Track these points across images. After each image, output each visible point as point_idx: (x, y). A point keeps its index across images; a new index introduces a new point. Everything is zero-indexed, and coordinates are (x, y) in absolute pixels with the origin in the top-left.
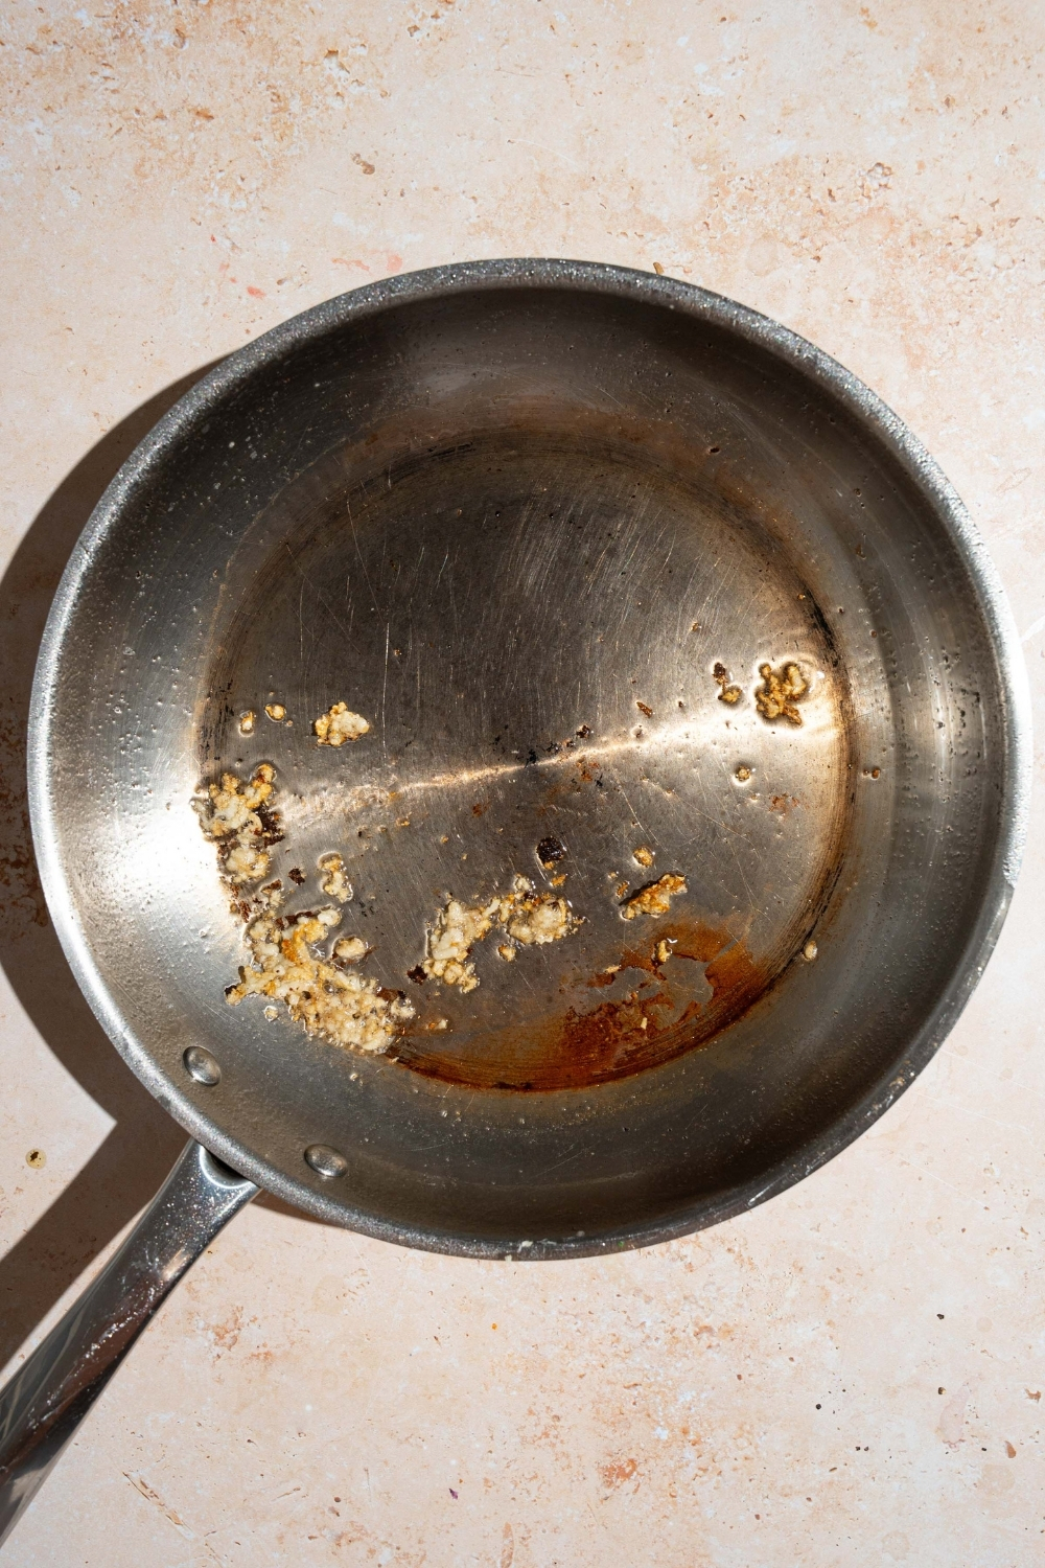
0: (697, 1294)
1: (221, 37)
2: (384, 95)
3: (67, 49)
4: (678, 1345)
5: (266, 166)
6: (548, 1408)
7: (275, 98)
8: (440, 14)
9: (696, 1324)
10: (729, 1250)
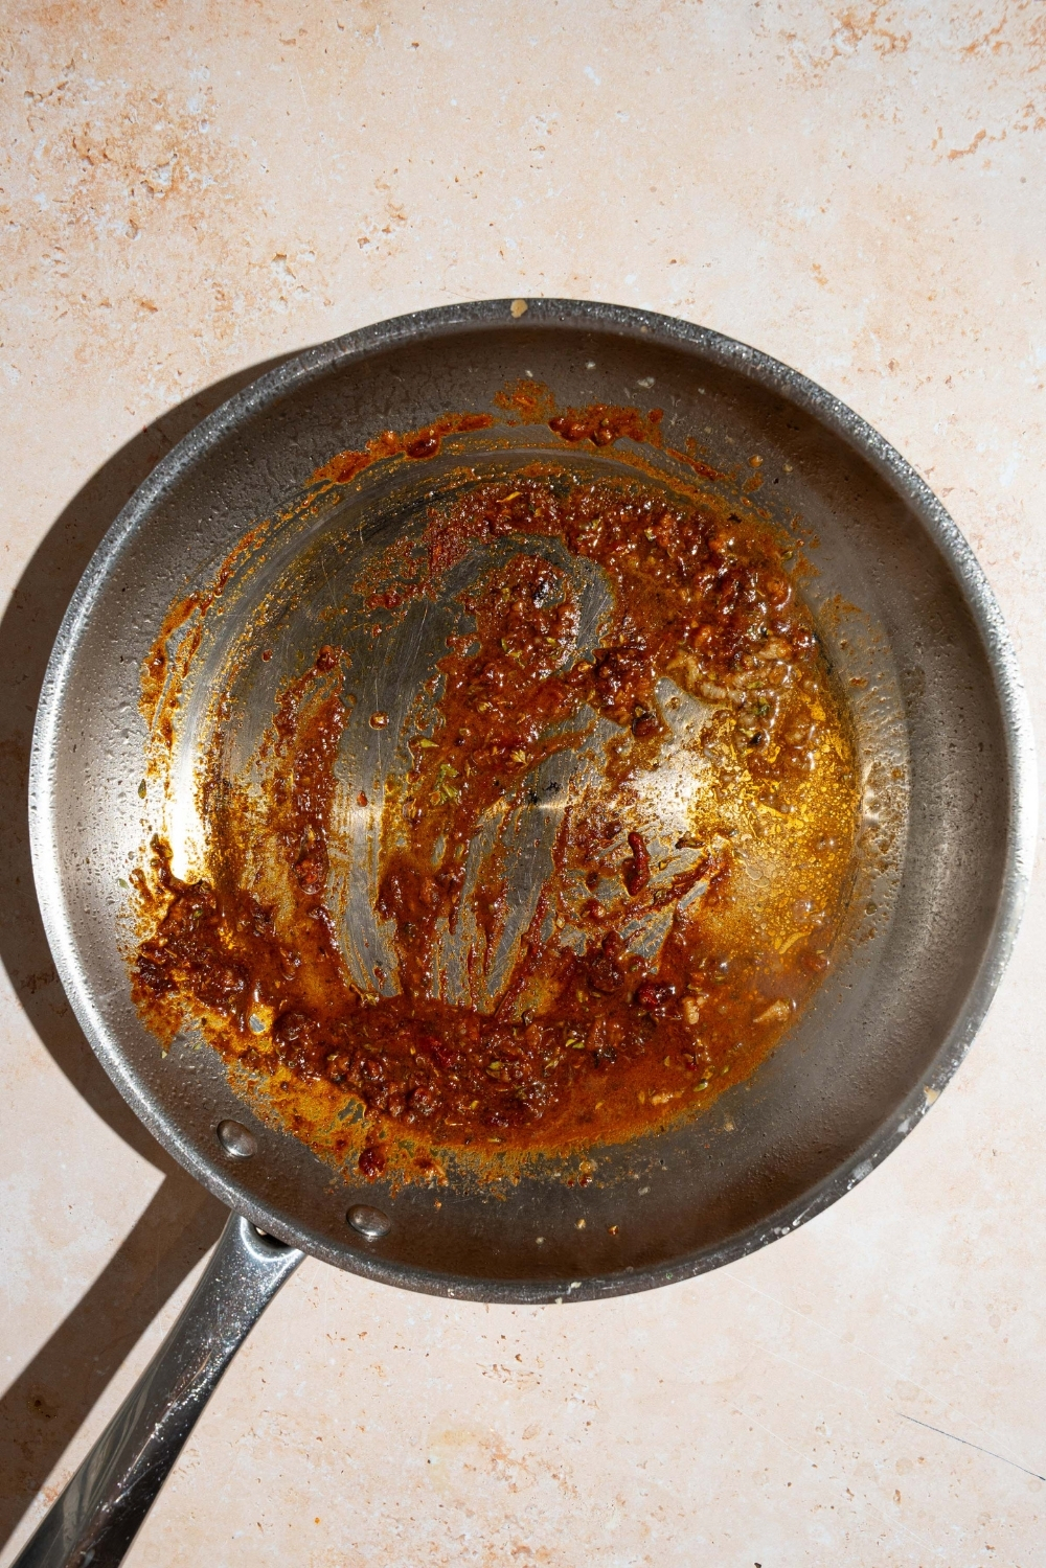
0: (519, 1515)
1: (172, 232)
2: (327, 303)
3: (22, 230)
4: (496, 1561)
5: (204, 363)
7: (219, 296)
8: (391, 229)
9: (515, 1544)
10: (554, 1476)
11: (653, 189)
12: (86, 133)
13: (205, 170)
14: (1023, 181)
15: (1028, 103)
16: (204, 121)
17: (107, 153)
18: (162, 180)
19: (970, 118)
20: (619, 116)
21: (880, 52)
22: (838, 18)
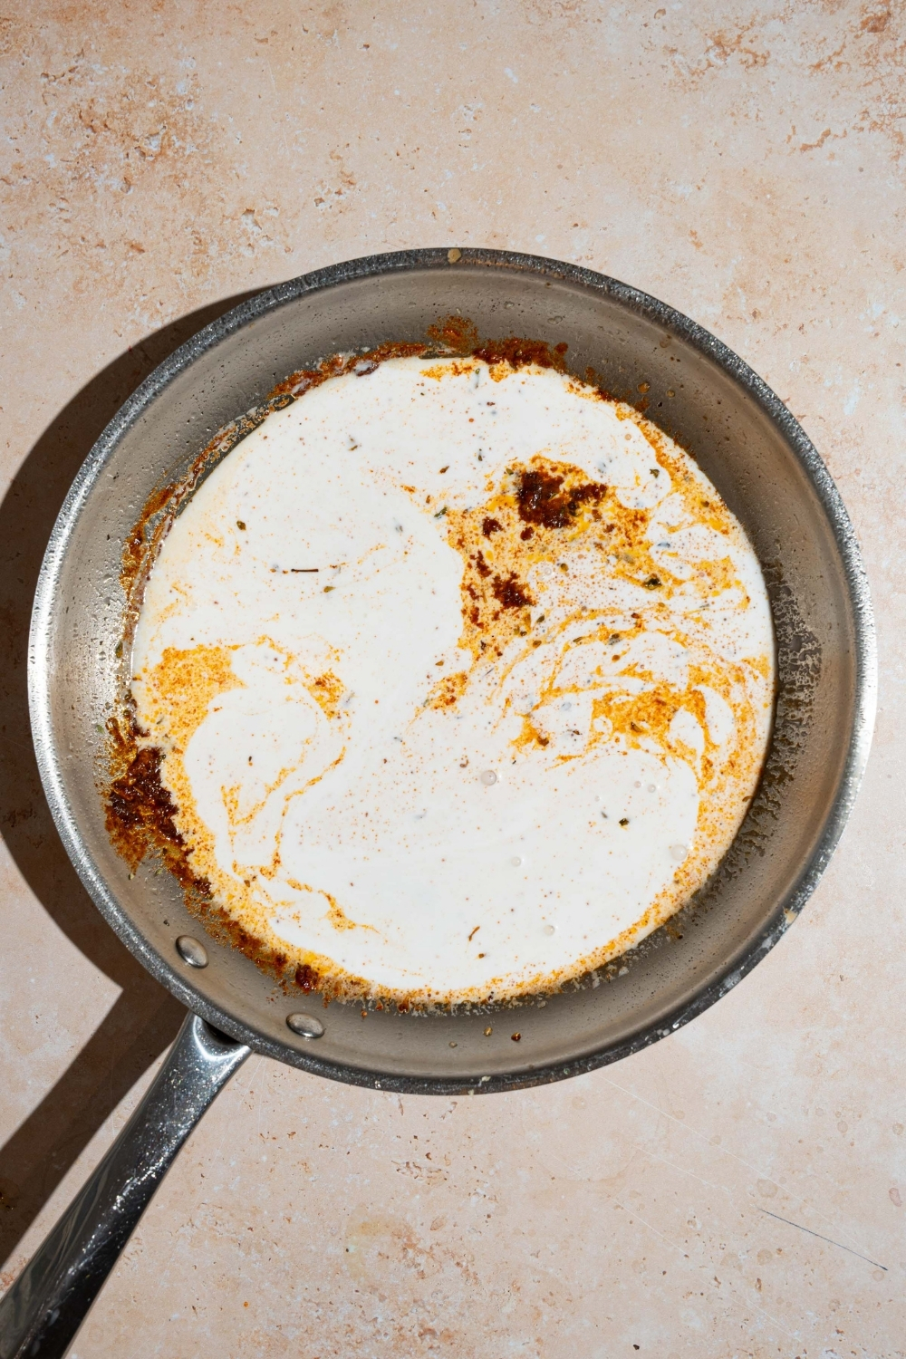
0: (425, 1299)
1: (160, 188)
2: (288, 250)
3: (33, 183)
4: (404, 1343)
5: (182, 296)
7: (197, 242)
8: (342, 192)
9: (422, 1326)
10: (458, 1264)
11: (560, 167)
12: (90, 108)
13: (189, 139)
14: (861, 170)
15: (864, 110)
16: (190, 101)
17: (107, 124)
18: (153, 146)
19: (818, 120)
20: (532, 108)
21: (744, 66)
22: (711, 38)
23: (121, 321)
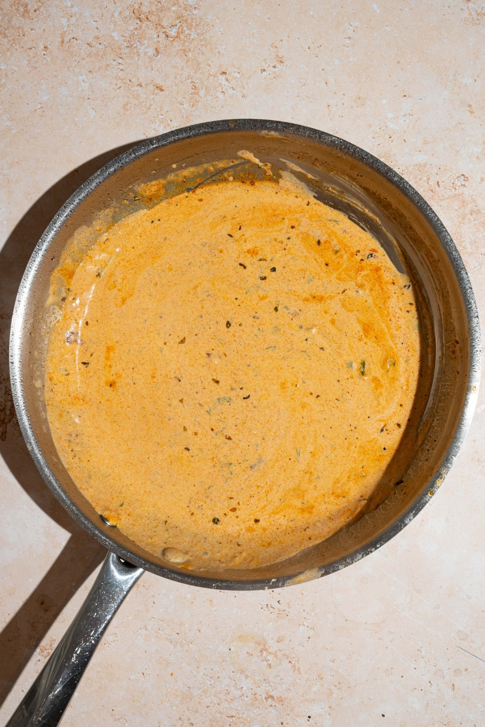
0: (270, 679)
1: (175, 56)
2: (244, 97)
3: (105, 47)
4: (256, 702)
5: (183, 117)
6: (189, 719)
7: (194, 87)
8: (276, 66)
9: (267, 694)
10: (290, 662)
11: (399, 62)
12: (140, 7)
13: (193, 30)
16: (196, 8)
17: (148, 17)
18: (173, 32)
20: (386, 28)
23: (148, 128)
